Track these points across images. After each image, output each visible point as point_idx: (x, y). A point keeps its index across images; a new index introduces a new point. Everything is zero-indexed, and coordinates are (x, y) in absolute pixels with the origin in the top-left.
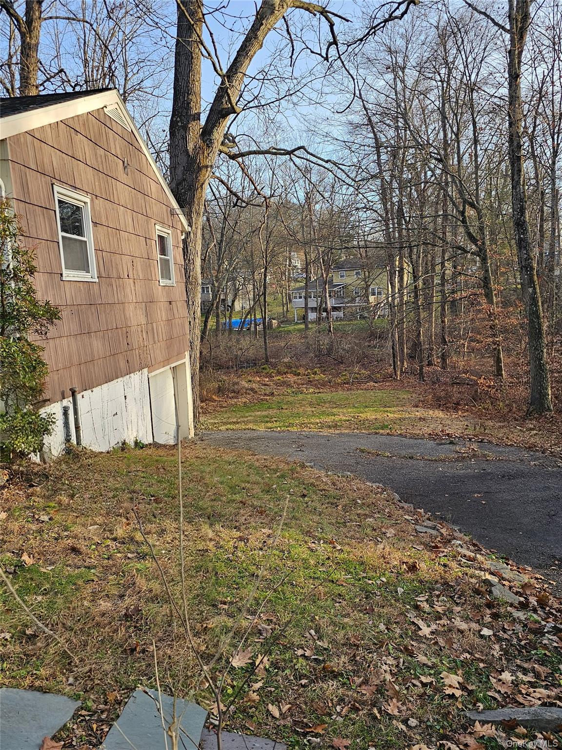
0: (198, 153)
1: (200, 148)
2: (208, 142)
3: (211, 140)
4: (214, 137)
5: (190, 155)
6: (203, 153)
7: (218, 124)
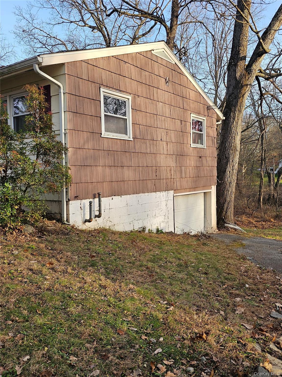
0: (242, 78)
1: (244, 75)
2: (249, 71)
3: (251, 70)
4: (252, 68)
5: (237, 80)
6: (245, 77)
7: (256, 61)
